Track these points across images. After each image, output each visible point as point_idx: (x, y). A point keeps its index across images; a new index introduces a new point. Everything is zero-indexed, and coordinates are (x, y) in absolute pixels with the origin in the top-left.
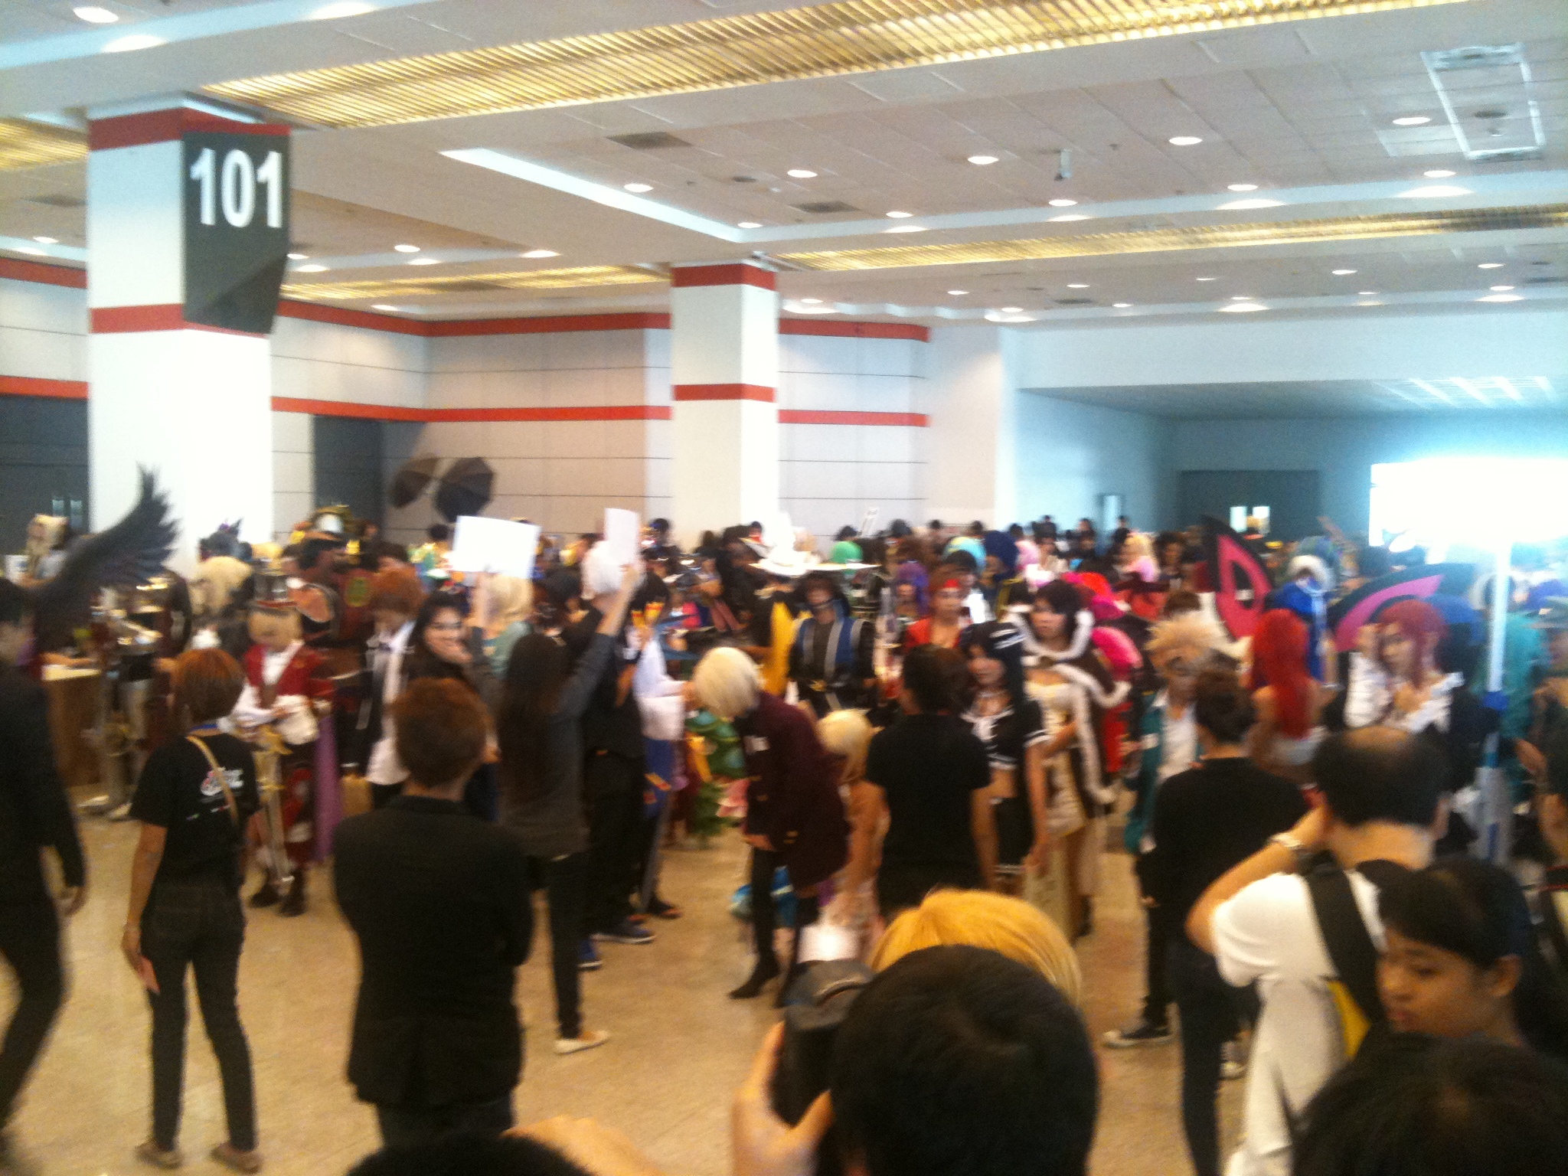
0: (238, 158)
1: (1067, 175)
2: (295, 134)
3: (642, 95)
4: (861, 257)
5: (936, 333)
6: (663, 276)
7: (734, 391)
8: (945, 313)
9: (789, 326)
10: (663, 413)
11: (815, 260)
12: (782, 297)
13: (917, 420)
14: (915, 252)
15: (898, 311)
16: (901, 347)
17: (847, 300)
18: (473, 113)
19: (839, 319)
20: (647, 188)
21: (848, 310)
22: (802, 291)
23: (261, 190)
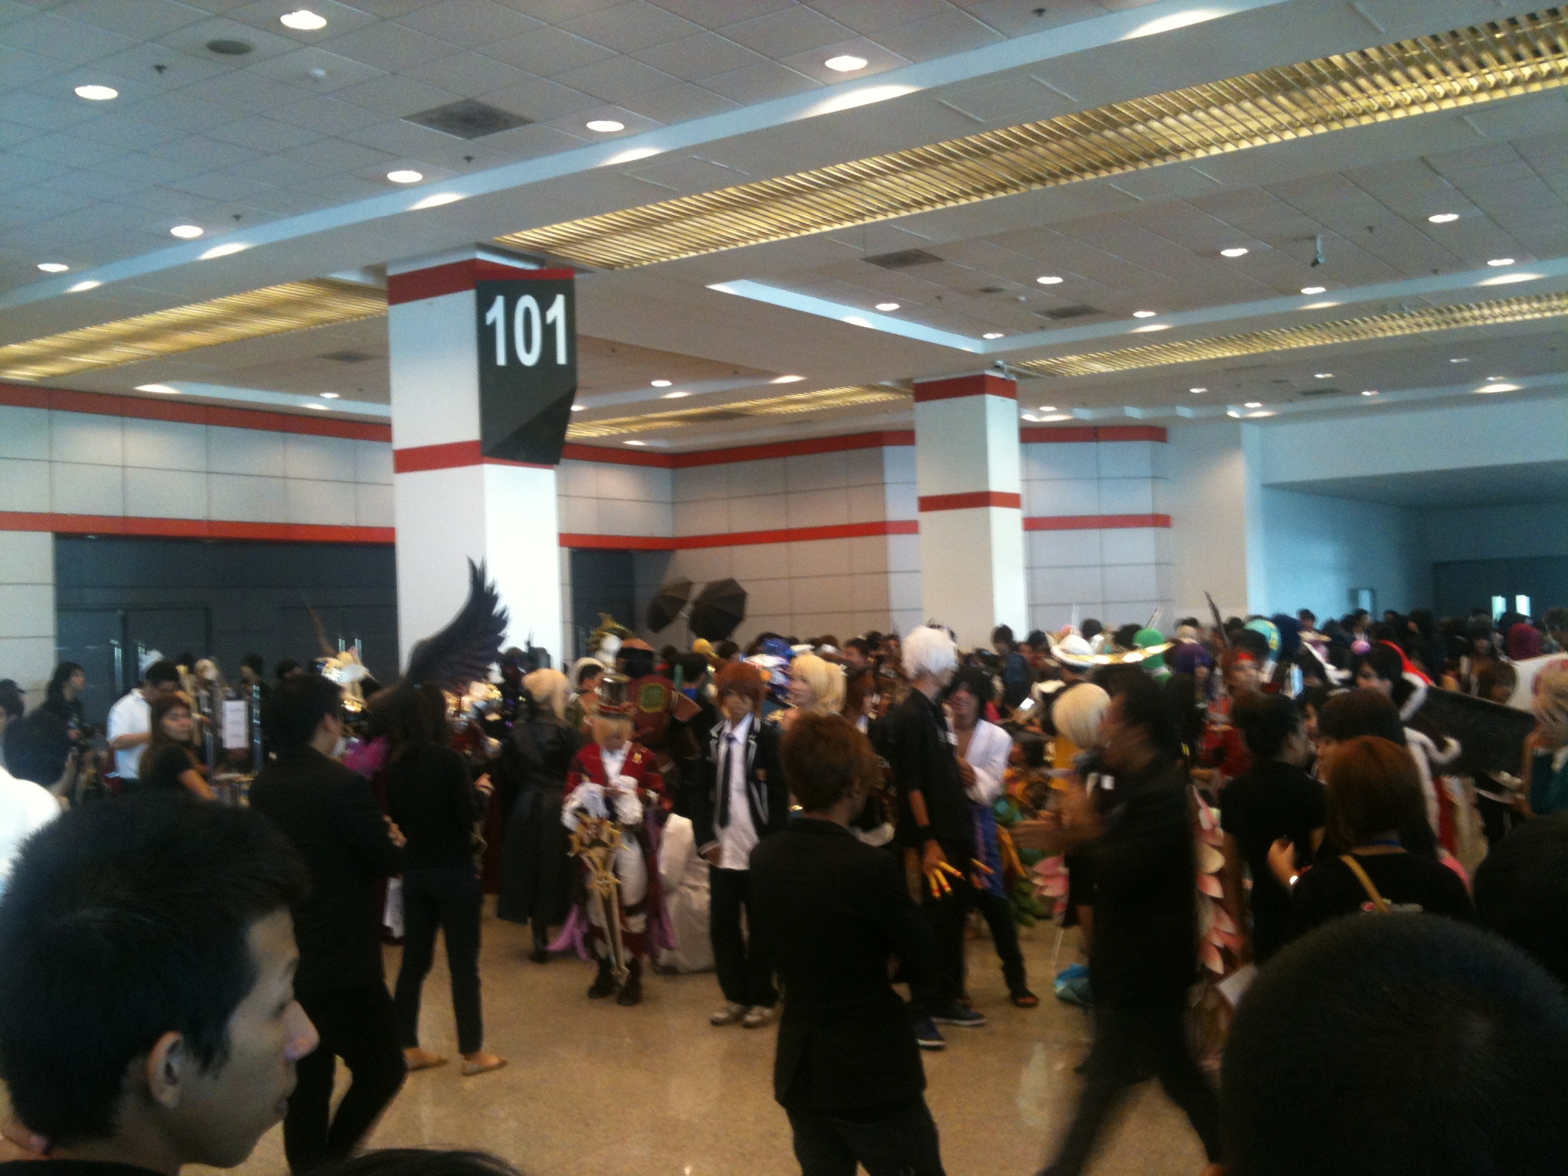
0: (527, 302)
1: (1321, 260)
2: (577, 277)
3: (904, 213)
4: (1104, 360)
5: (1172, 434)
6: (905, 393)
7: (983, 499)
8: (1185, 412)
9: (1030, 435)
10: (910, 528)
11: (1057, 366)
12: (1021, 406)
13: (1160, 521)
14: (1156, 352)
15: (1135, 413)
16: (1139, 451)
17: (1085, 405)
18: (742, 245)
19: (1076, 425)
20: (894, 306)
21: (1084, 415)
22: (1038, 400)
23: (549, 331)
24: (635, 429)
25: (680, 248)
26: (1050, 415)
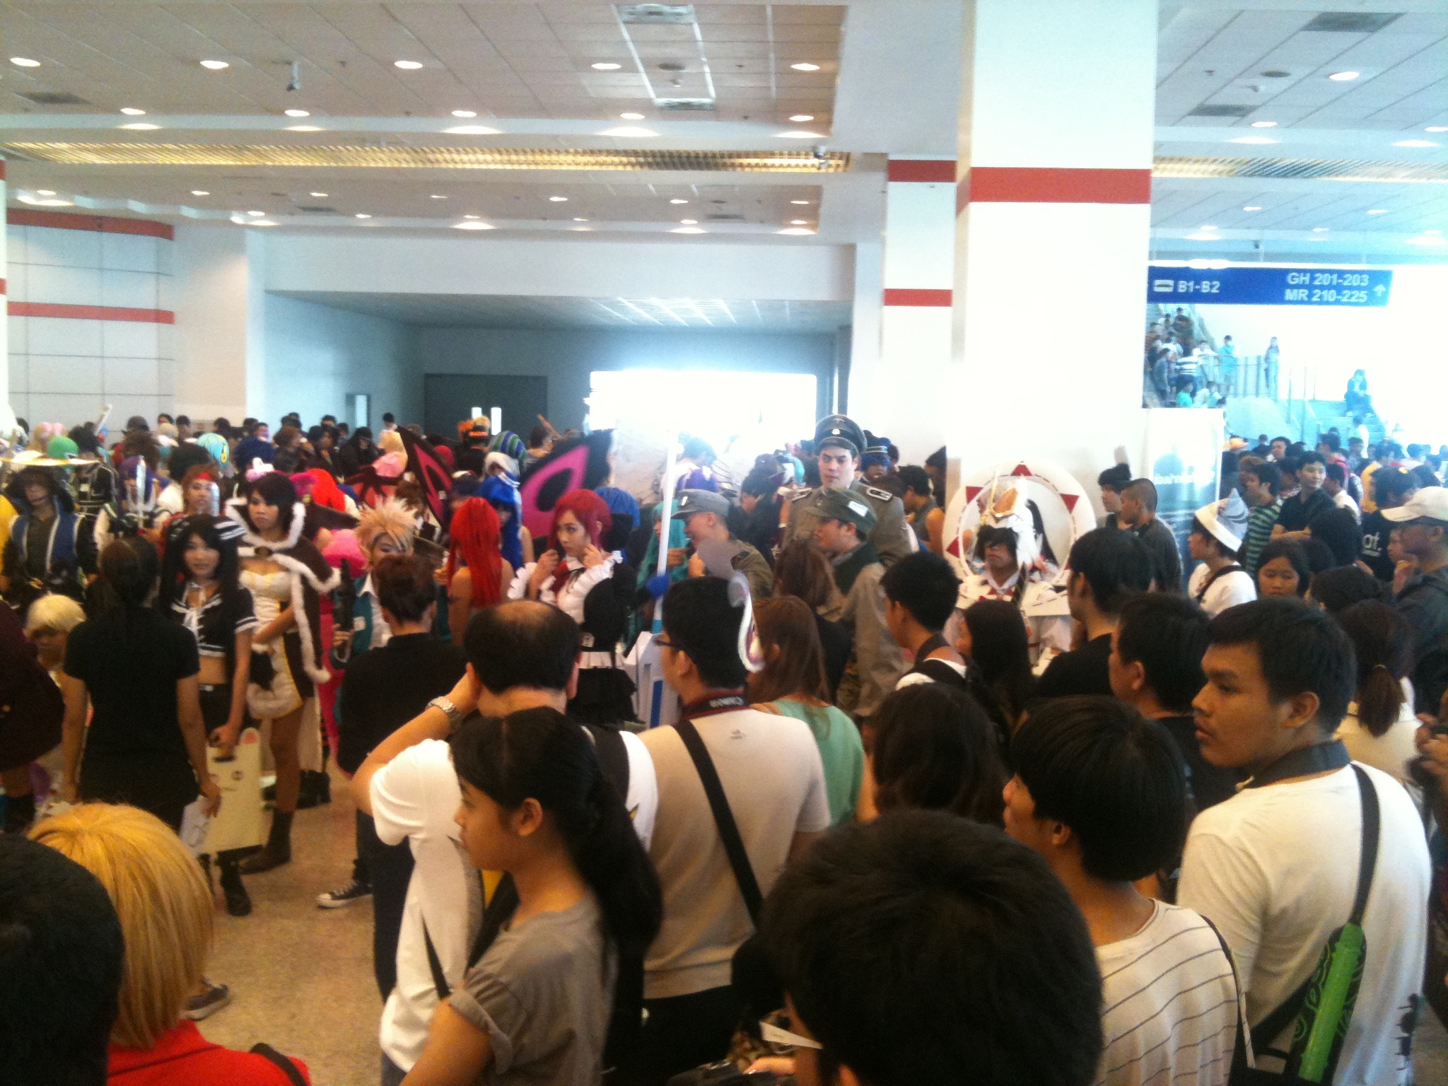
1: (297, 86)
4: (96, 151)
5: (178, 233)
8: (189, 212)
11: (47, 151)
12: (12, 187)
13: (163, 317)
14: (153, 150)
15: (139, 208)
16: (146, 244)
17: (86, 193)
19: (78, 212)
21: (86, 203)
22: (36, 183)
26: (48, 199)
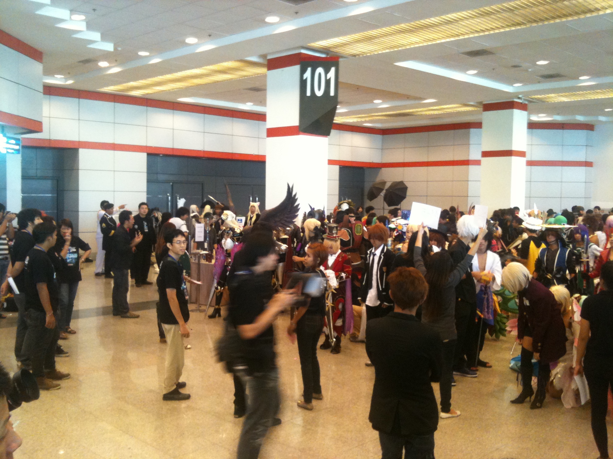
0: (320, 70)
2: (341, 60)
3: (476, 35)
4: (566, 96)
5: (596, 128)
6: (479, 107)
7: (509, 153)
8: (602, 118)
9: (532, 126)
10: (477, 163)
11: (545, 98)
12: (529, 114)
13: (588, 164)
14: (590, 93)
15: (580, 118)
16: (581, 134)
17: (558, 114)
18: (408, 47)
19: (554, 122)
20: (475, 72)
21: (558, 118)
22: (538, 111)
23: (328, 82)
24: (367, 119)
25: (382, 49)
26: (542, 118)
